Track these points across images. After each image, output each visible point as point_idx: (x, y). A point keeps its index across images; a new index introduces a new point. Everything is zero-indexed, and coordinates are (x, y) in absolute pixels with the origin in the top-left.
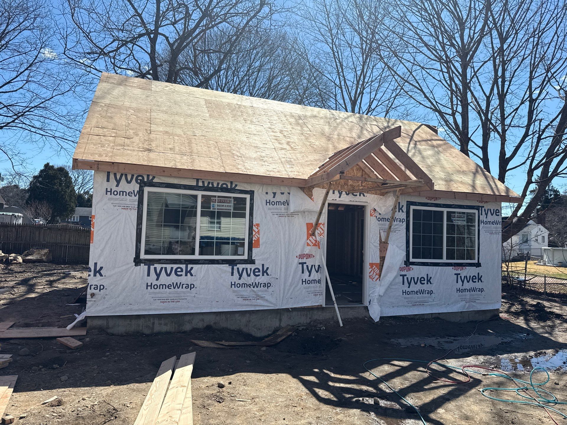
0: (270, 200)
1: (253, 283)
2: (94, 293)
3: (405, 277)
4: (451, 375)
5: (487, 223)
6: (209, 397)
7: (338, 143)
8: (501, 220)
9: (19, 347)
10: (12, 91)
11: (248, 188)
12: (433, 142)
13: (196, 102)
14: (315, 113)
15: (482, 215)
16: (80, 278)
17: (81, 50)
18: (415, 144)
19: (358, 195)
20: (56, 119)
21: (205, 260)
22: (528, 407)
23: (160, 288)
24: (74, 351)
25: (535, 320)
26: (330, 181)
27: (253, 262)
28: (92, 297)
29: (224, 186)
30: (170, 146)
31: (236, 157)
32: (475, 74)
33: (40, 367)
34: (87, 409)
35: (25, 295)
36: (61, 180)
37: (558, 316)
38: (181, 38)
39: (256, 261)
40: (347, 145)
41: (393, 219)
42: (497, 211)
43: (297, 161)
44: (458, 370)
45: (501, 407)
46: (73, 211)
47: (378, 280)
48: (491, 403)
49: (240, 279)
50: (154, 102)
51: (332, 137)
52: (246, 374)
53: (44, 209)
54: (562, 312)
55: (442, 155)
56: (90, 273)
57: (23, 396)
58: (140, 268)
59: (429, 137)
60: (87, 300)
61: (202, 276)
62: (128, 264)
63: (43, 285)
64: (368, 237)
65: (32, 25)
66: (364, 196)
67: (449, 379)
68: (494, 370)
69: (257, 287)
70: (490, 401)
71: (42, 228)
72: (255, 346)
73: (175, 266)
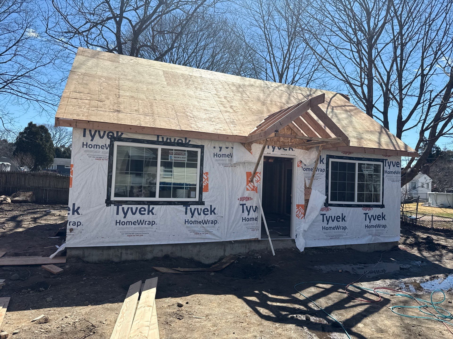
0: (217, 153)
1: (202, 220)
2: (72, 229)
3: (325, 216)
4: (365, 295)
5: (390, 173)
6: (170, 315)
7: (272, 107)
8: (400, 171)
9: (11, 273)
10: (3, 63)
11: (199, 143)
12: (347, 107)
13: (156, 72)
14: (252, 83)
15: (386, 166)
16: (59, 216)
17: (60, 30)
18: (333, 109)
19: (288, 150)
20: (39, 86)
21: (164, 202)
22: (430, 322)
23: (127, 225)
24: (57, 276)
25: (426, 250)
26: (266, 138)
27: (203, 203)
28: (71, 232)
29: (180, 141)
30: (136, 108)
31: (189, 118)
32: (379, 54)
33: (29, 289)
34: (70, 325)
35: (14, 229)
36: (42, 136)
37: (444, 247)
38: (142, 21)
39: (205, 202)
40: (279, 109)
41: (316, 169)
42: (398, 163)
43: (239, 122)
44: (370, 291)
45: (409, 322)
46: (52, 161)
47: (303, 218)
48: (400, 318)
49: (192, 217)
50: (122, 72)
51: (267, 103)
52: (199, 295)
53: (28, 159)
54: (447, 244)
55: (354, 118)
56: (69, 212)
57: (15, 315)
58: (111, 208)
59: (343, 103)
60: (67, 234)
61: (161, 215)
62: (101, 205)
63: (28, 221)
64: (296, 183)
65: (19, 9)
66: (293, 150)
67: (364, 299)
68: (399, 291)
69: (206, 224)
70: (399, 317)
71: (27, 174)
72: (205, 271)
73: (139, 207)
